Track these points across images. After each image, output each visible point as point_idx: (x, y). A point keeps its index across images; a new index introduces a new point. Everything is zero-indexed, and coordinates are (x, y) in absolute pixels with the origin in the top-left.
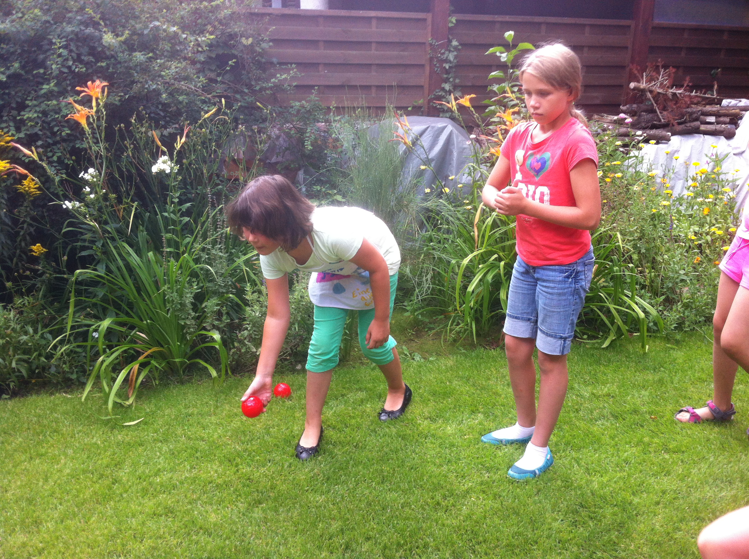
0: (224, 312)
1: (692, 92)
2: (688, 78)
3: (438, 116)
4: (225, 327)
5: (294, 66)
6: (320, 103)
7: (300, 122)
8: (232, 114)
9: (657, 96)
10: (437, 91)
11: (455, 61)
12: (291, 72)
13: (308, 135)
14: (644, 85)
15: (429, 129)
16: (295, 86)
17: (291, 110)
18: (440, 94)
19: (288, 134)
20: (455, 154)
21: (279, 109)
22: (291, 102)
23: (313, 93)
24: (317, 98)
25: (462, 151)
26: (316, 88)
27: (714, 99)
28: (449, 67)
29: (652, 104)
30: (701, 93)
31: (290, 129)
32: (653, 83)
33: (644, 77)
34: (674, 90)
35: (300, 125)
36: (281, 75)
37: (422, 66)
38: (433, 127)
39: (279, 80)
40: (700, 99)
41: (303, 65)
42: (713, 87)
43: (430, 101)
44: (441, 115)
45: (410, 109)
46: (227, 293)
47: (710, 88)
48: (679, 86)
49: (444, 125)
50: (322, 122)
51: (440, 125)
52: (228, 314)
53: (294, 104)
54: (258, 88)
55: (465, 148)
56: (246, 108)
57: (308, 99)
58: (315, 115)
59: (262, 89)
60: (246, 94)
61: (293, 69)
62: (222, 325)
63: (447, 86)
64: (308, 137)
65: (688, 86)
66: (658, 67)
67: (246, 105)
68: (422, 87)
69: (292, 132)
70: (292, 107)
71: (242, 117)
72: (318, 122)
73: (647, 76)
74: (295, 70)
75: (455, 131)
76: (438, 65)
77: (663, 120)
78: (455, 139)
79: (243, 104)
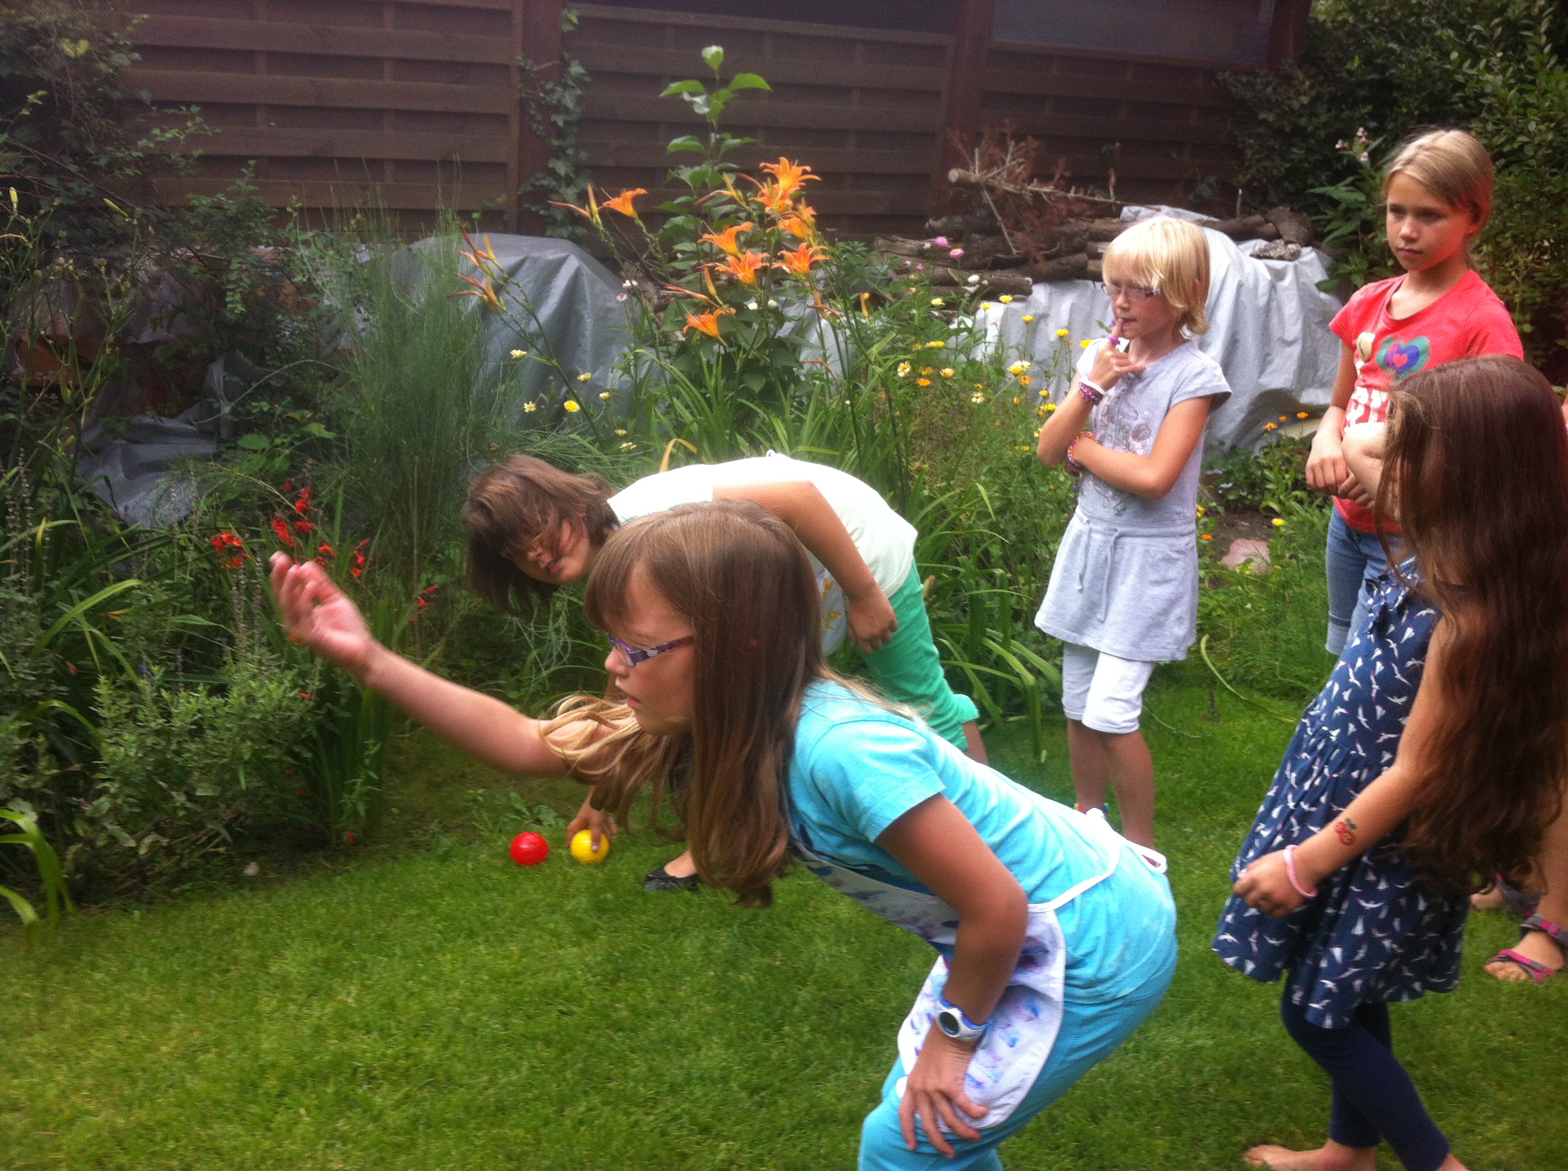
0: (41, 749)
1: (1068, 191)
2: (1062, 162)
3: (542, 235)
4: (45, 786)
5: (195, 109)
6: (261, 199)
7: (212, 244)
8: (36, 225)
9: (1003, 199)
10: (539, 175)
11: (578, 110)
12: (189, 124)
13: (233, 276)
14: (977, 174)
15: (527, 264)
16: (201, 158)
17: (188, 216)
18: (545, 182)
19: (181, 276)
20: (589, 322)
21: (159, 212)
22: (190, 195)
23: (244, 175)
24: (252, 188)
25: (603, 316)
26: (252, 162)
27: (1111, 205)
28: (566, 122)
29: (992, 215)
30: (1085, 193)
31: (187, 262)
32: (995, 171)
33: (977, 157)
34: (1034, 187)
35: (212, 251)
36: (163, 131)
37: (502, 119)
38: (535, 260)
39: (157, 143)
40: (1085, 206)
41: (215, 109)
42: (1107, 179)
43: (520, 200)
44: (549, 232)
45: (476, 216)
46: (47, 695)
47: (1101, 183)
48: (1046, 179)
49: (561, 255)
50: (268, 245)
51: (551, 255)
52: (52, 750)
53: (196, 203)
54: (103, 162)
55: (610, 310)
56: (72, 209)
57: (232, 188)
58: (249, 228)
59: (115, 164)
60: (73, 176)
61: (192, 117)
62: (39, 784)
63: (561, 167)
64: (234, 282)
65: (1062, 177)
66: (1004, 135)
67: (73, 202)
68: (501, 166)
69: (193, 269)
70: (191, 208)
71: (63, 234)
72: (257, 243)
73: (982, 156)
74: (199, 119)
75: (586, 270)
76: (539, 118)
77: (1014, 251)
78: (587, 290)
79: (66, 202)
